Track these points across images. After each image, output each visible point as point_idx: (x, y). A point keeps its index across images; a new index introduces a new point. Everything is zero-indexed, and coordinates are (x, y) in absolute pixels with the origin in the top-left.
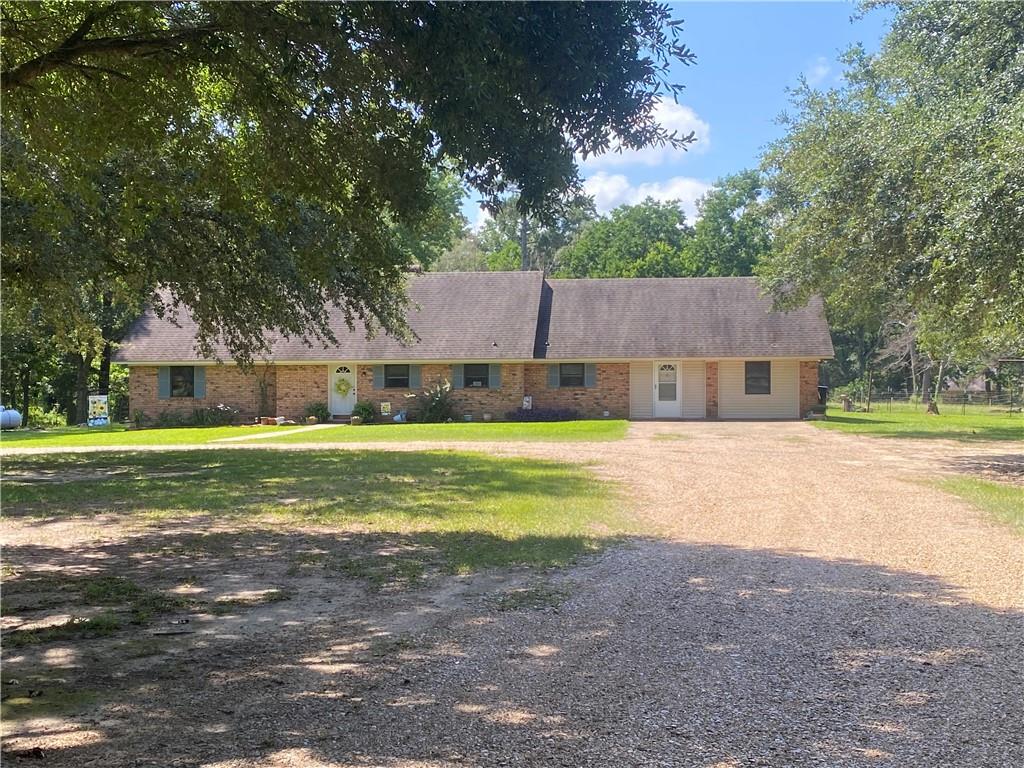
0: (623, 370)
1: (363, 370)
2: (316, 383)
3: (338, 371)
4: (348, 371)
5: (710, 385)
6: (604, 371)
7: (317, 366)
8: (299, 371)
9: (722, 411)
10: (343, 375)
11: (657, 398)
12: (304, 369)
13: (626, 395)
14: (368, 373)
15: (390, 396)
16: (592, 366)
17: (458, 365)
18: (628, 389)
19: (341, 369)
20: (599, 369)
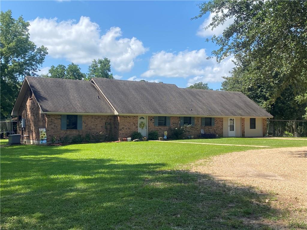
0: (221, 120)
1: (151, 118)
2: (134, 123)
3: (140, 119)
4: (144, 119)
5: (243, 126)
6: (217, 121)
7: (135, 116)
8: (128, 118)
9: (246, 135)
10: (142, 120)
11: (229, 130)
12: (130, 117)
13: (223, 129)
14: (153, 120)
15: (160, 129)
16: (214, 118)
17: (182, 117)
18: (223, 127)
19: (141, 117)
20: (215, 120)
